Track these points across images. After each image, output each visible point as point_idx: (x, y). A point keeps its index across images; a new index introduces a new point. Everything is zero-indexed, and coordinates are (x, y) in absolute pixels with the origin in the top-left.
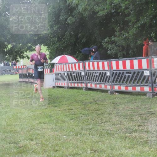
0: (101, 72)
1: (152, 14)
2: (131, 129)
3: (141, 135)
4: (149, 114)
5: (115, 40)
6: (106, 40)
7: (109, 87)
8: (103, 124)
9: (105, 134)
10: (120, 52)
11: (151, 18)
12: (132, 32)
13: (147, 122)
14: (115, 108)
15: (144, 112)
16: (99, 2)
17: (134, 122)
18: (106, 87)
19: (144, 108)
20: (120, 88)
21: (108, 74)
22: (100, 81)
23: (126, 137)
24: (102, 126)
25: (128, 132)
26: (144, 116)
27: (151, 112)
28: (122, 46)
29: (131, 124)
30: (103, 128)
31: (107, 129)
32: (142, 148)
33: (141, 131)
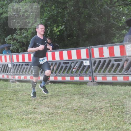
0: (4, 64)
1: (47, 16)
2: (27, 112)
3: (36, 116)
4: (43, 98)
5: (16, 37)
6: (8, 37)
7: (10, 77)
8: (4, 108)
9: (5, 117)
10: (21, 47)
11: (46, 20)
12: (30, 32)
13: (41, 105)
14: (15, 95)
15: (39, 97)
16: (3, 5)
17: (31, 106)
18: (8, 77)
19: (40, 94)
20: (19, 77)
21: (10, 66)
22: (3, 72)
23: (23, 119)
24: (3, 110)
25: (25, 114)
26: (39, 100)
27: (44, 97)
28: (22, 42)
29: (28, 107)
30: (4, 112)
31: (7, 113)
32: (36, 127)
33: (36, 113)
